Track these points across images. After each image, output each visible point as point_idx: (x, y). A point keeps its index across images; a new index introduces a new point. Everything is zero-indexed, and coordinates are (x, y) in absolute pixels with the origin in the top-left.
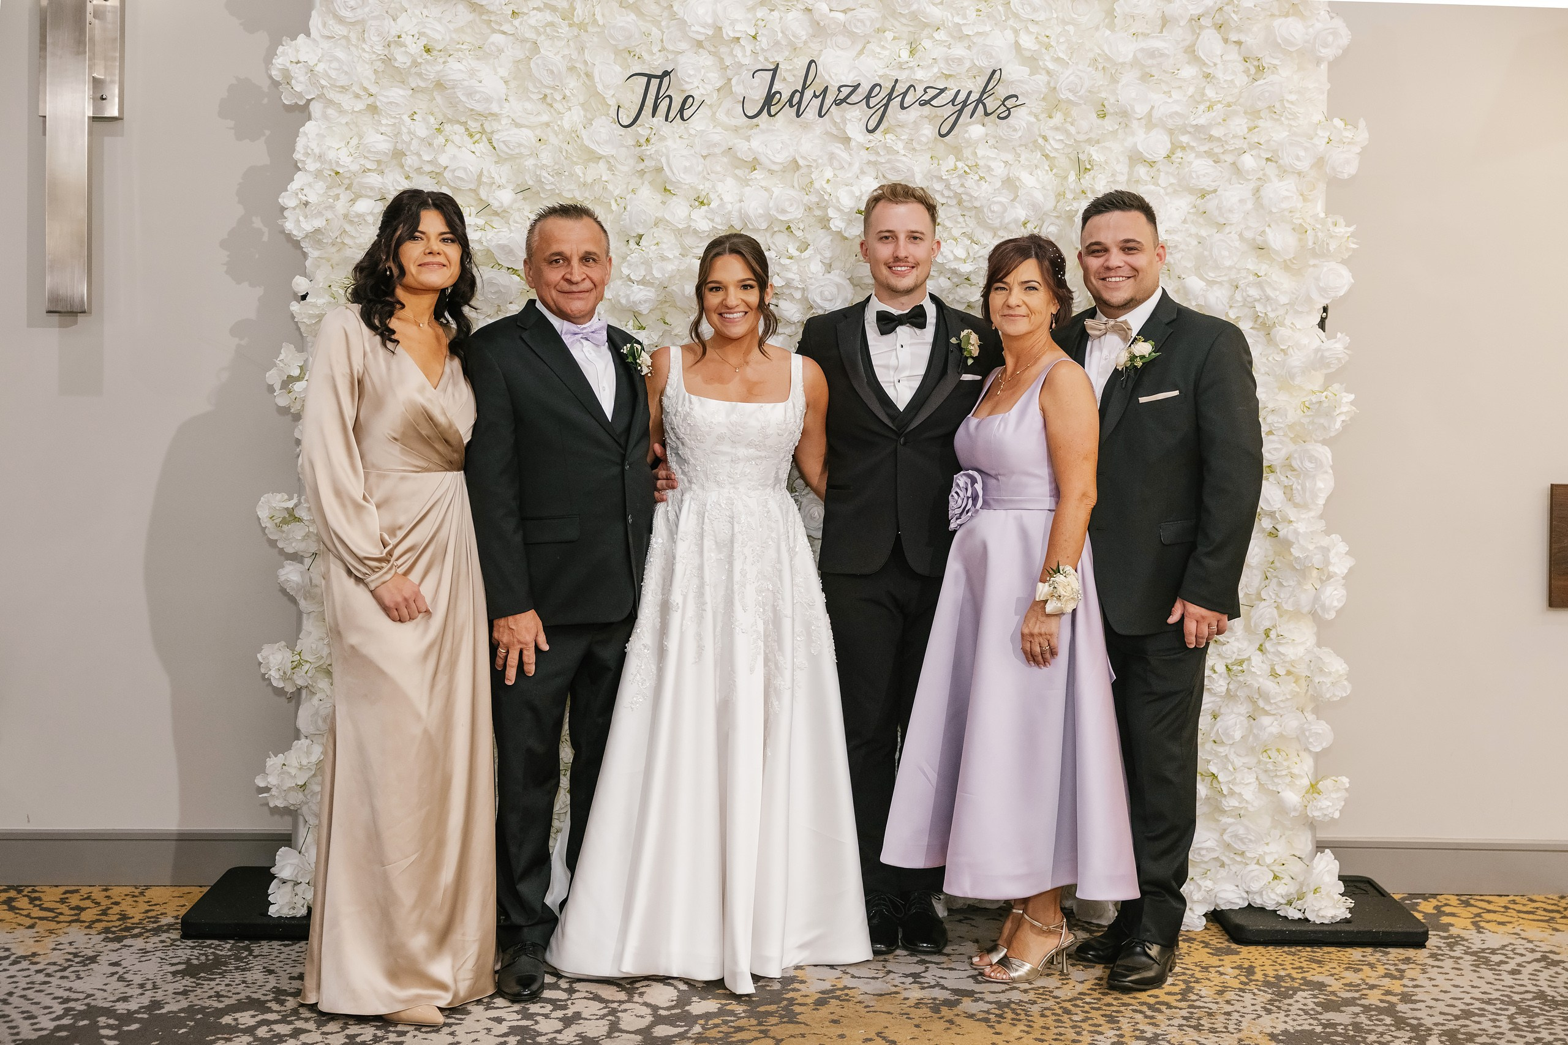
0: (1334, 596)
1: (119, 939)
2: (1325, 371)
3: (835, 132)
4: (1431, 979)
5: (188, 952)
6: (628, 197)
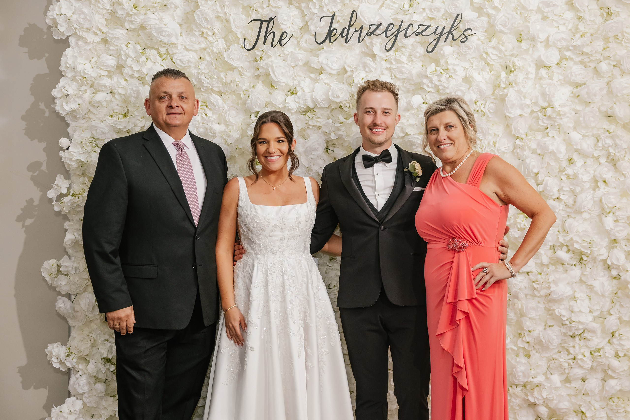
3: (367, 51)
6: (250, 90)
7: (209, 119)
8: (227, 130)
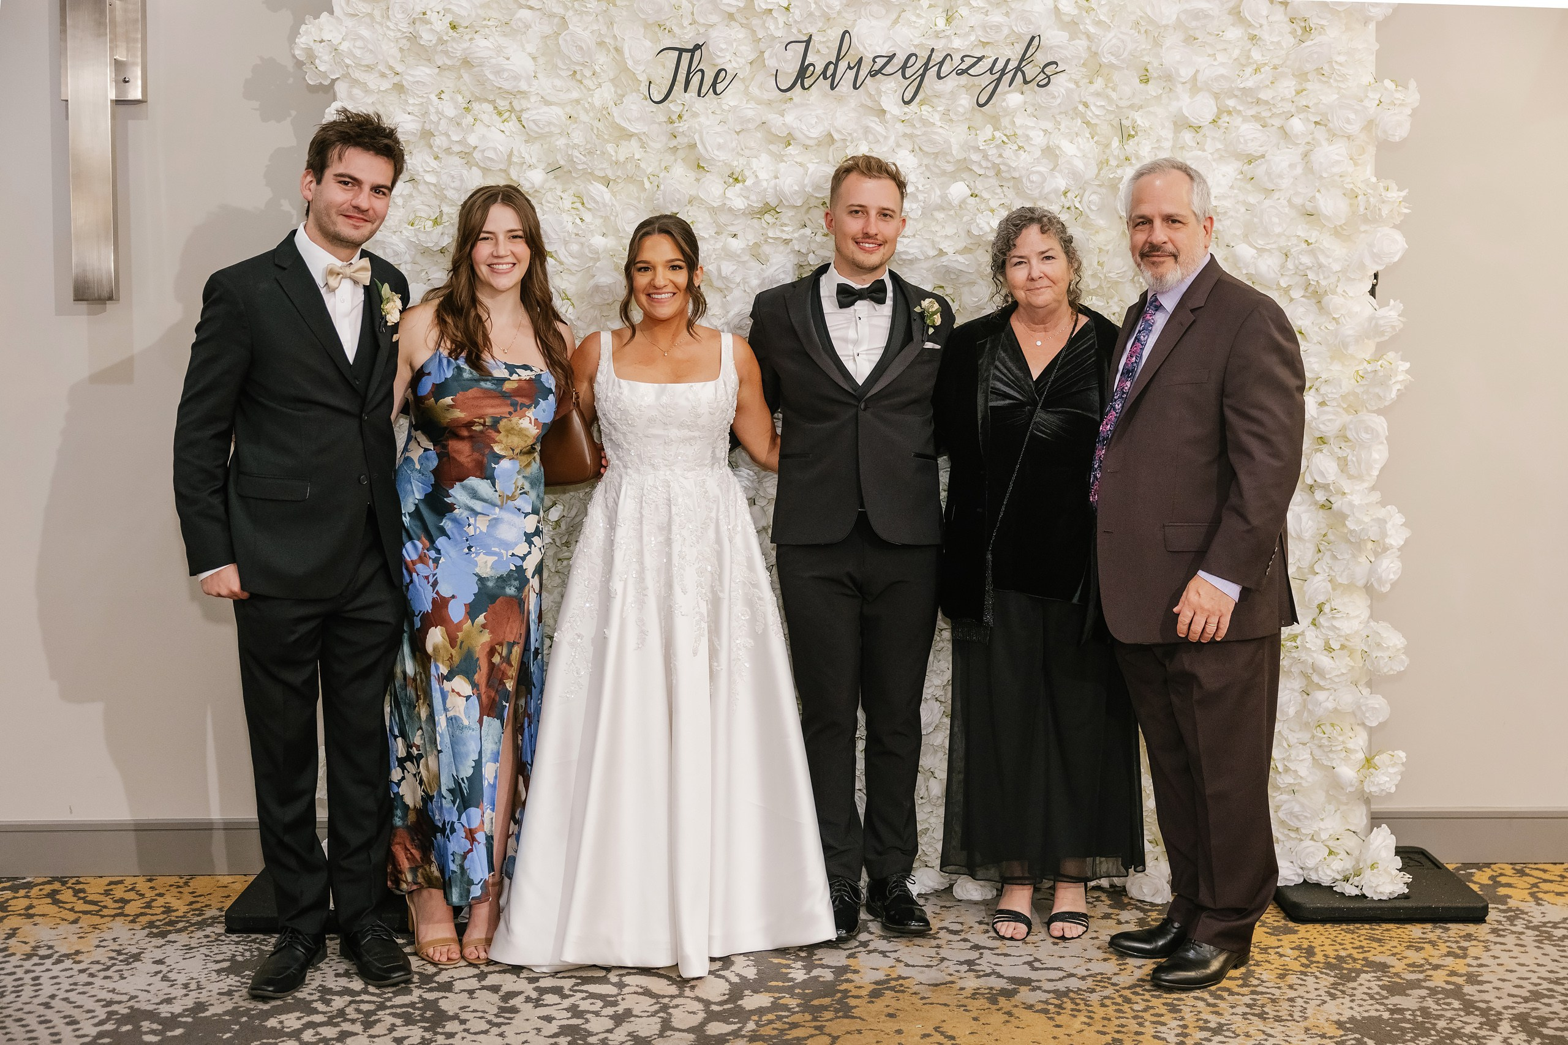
0: (1390, 568)
1: (163, 935)
2: (1378, 340)
3: (870, 103)
4: (1495, 957)
5: (233, 947)
6: (661, 175)
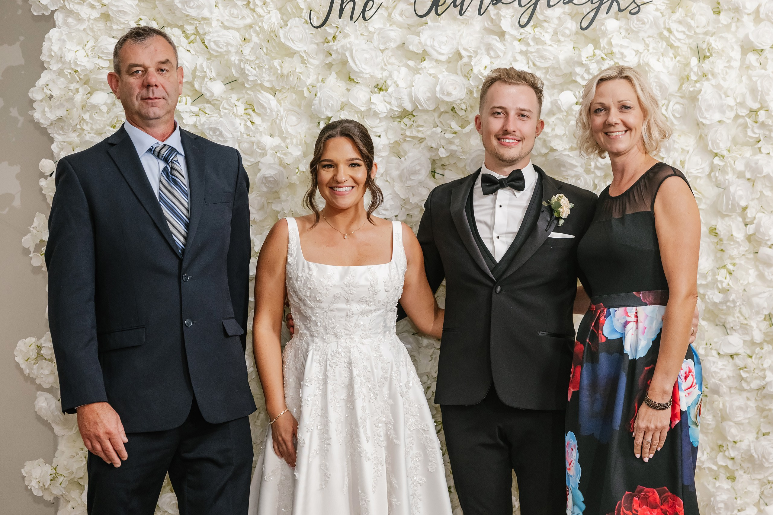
3: (492, 27)
6: (318, 86)
7: (257, 129)
8: (283, 145)
